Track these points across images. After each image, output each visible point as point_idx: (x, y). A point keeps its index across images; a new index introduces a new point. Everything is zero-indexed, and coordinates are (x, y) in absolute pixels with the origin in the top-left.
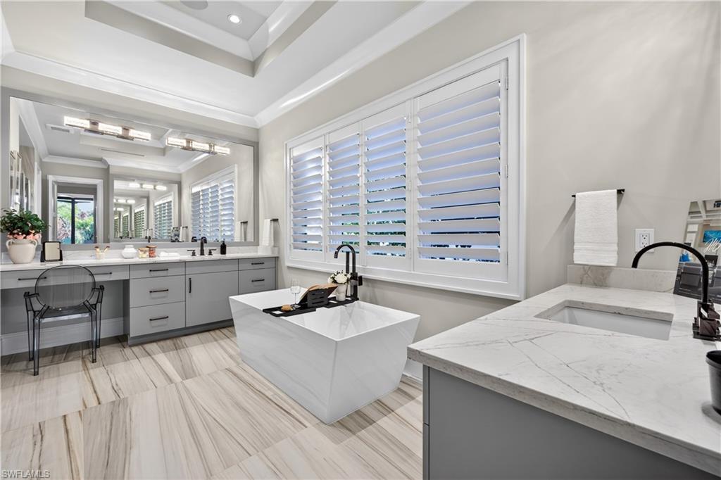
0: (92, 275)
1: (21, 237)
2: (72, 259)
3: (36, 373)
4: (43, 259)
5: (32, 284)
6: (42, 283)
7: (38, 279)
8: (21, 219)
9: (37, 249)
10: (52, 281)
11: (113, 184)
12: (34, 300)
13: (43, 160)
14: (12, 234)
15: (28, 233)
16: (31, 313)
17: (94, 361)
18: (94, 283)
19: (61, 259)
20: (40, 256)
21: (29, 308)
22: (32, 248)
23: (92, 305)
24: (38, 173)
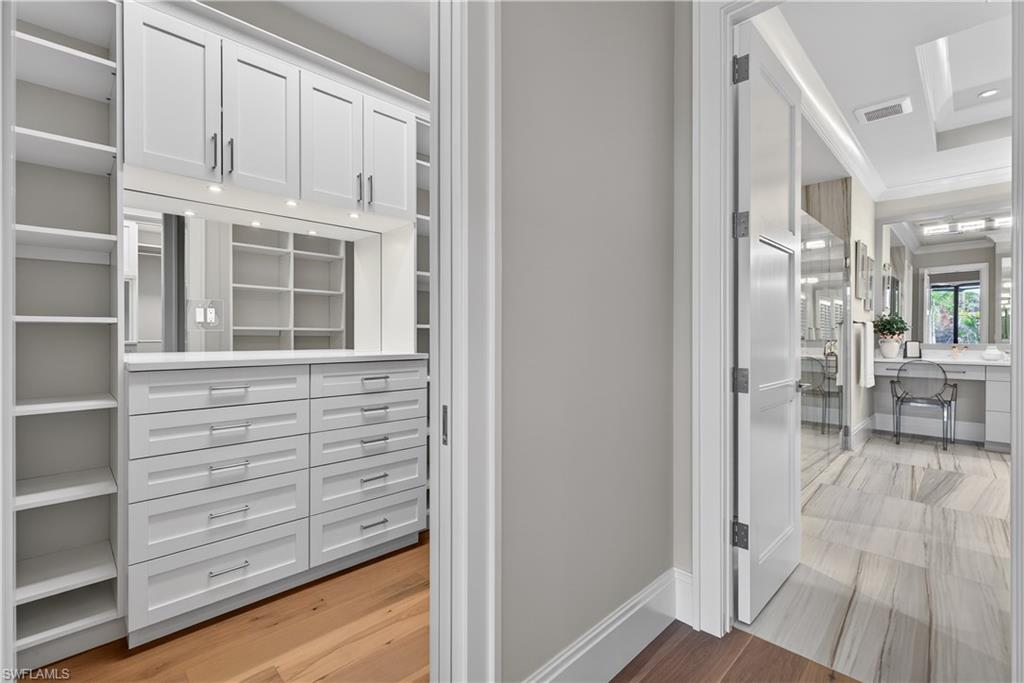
0: (944, 372)
1: (889, 337)
2: (929, 356)
3: (898, 443)
4: (905, 356)
5: (895, 373)
6: (902, 374)
7: (900, 370)
8: (888, 322)
9: (901, 347)
10: (911, 374)
11: (1000, 264)
12: (897, 386)
13: (916, 253)
14: (883, 334)
15: (894, 334)
16: (896, 399)
17: (945, 449)
18: (946, 379)
19: (920, 357)
20: (902, 353)
21: (894, 394)
22: (896, 346)
23: (945, 402)
24: (909, 268)
